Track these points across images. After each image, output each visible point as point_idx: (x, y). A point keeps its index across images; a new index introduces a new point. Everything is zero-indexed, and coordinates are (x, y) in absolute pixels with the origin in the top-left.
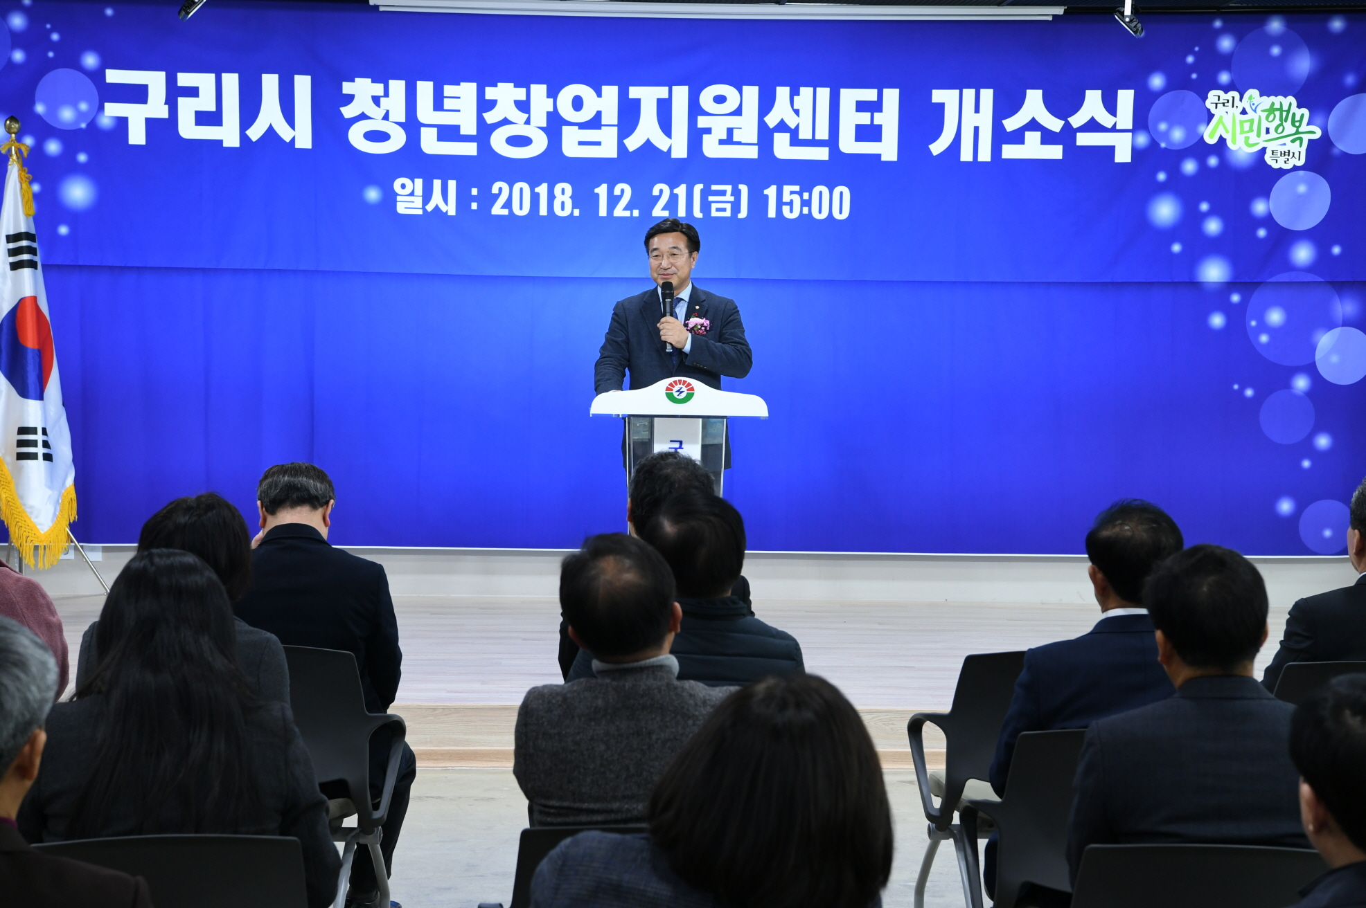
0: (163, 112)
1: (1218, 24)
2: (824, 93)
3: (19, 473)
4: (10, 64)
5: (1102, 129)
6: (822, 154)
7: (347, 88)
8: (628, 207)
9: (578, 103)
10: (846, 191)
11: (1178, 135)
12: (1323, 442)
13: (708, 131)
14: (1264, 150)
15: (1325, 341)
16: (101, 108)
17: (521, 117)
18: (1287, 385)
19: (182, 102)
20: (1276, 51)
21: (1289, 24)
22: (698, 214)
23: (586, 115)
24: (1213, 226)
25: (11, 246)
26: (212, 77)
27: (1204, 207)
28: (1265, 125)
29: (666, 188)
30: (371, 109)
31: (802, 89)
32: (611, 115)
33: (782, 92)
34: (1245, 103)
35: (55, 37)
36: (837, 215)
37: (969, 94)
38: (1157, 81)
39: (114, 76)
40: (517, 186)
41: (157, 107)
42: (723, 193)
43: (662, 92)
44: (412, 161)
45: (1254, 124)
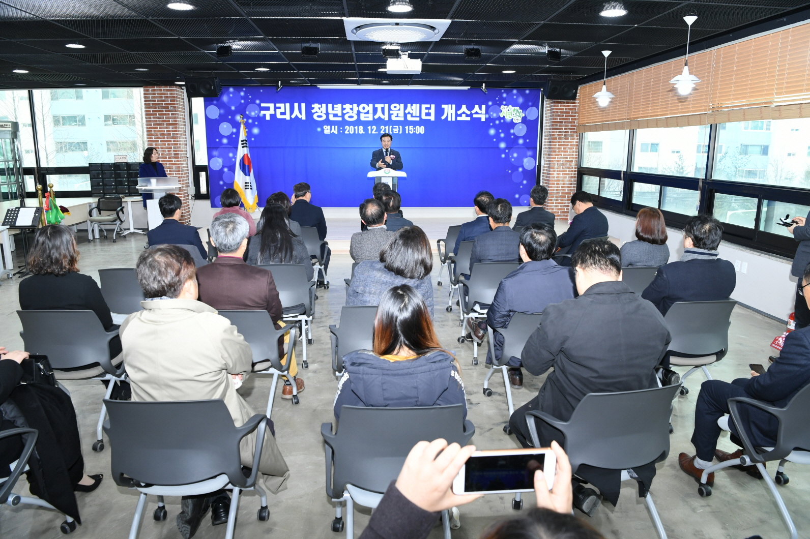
0: (273, 113)
1: (503, 91)
2: (418, 105)
3: (245, 192)
4: (241, 103)
5: (478, 114)
6: (418, 119)
7: (313, 106)
8: (375, 131)
9: (364, 108)
11: (495, 115)
12: (525, 182)
13: (393, 114)
14: (512, 119)
15: (525, 160)
16: (260, 112)
17: (351, 111)
18: (518, 170)
19: (277, 110)
20: (515, 97)
21: (518, 91)
23: (365, 111)
24: (502, 135)
25: (242, 143)
26: (284, 104)
27: (500, 131)
28: (513, 113)
29: (383, 127)
30: (318, 110)
31: (414, 105)
32: (371, 111)
33: (409, 105)
34: (508, 109)
35: (250, 97)
36: (421, 133)
37: (450, 106)
38: (490, 103)
39: (263, 105)
40: (351, 127)
41: (272, 111)
42: (396, 128)
43: (382, 105)
44: (327, 122)
45: (511, 113)
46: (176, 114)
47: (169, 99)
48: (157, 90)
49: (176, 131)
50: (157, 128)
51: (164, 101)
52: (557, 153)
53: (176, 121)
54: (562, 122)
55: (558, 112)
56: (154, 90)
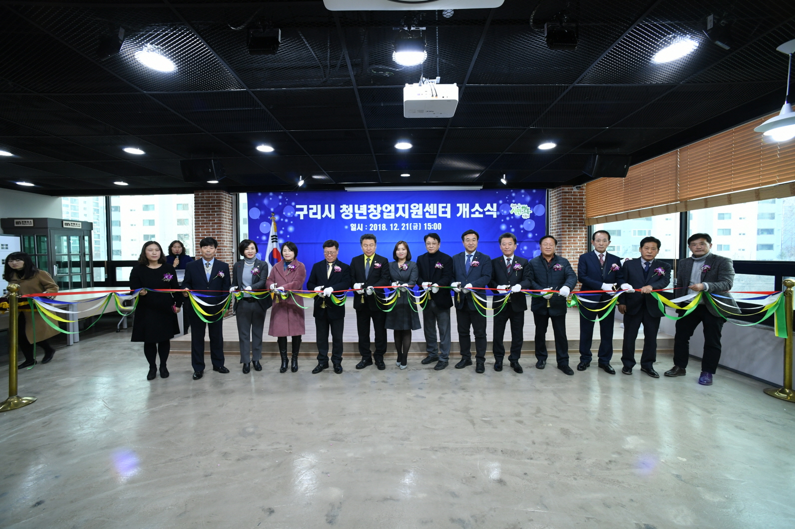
0: (306, 213)
1: (512, 191)
2: (435, 205)
4: (279, 205)
5: (490, 211)
6: (435, 217)
7: (341, 207)
8: (397, 228)
9: (386, 208)
10: (440, 224)
11: (505, 212)
13: (412, 213)
14: (522, 215)
15: (535, 252)
16: (295, 213)
17: (375, 211)
19: (310, 211)
20: (523, 196)
21: (525, 191)
22: (411, 229)
23: (388, 210)
24: (513, 230)
25: (272, 238)
26: (316, 206)
27: (511, 226)
28: (522, 210)
29: (404, 224)
30: (346, 211)
31: (431, 204)
32: (393, 210)
33: (427, 205)
34: (518, 206)
35: (287, 200)
36: (439, 229)
37: (464, 204)
38: (501, 202)
39: (298, 206)
40: (375, 225)
41: (305, 212)
43: (403, 205)
44: (354, 220)
45: (520, 210)
46: (220, 215)
47: (215, 202)
48: (206, 194)
49: (220, 229)
50: (204, 226)
51: (211, 203)
52: (567, 245)
53: (220, 220)
54: (571, 216)
55: (566, 207)
56: (203, 194)
